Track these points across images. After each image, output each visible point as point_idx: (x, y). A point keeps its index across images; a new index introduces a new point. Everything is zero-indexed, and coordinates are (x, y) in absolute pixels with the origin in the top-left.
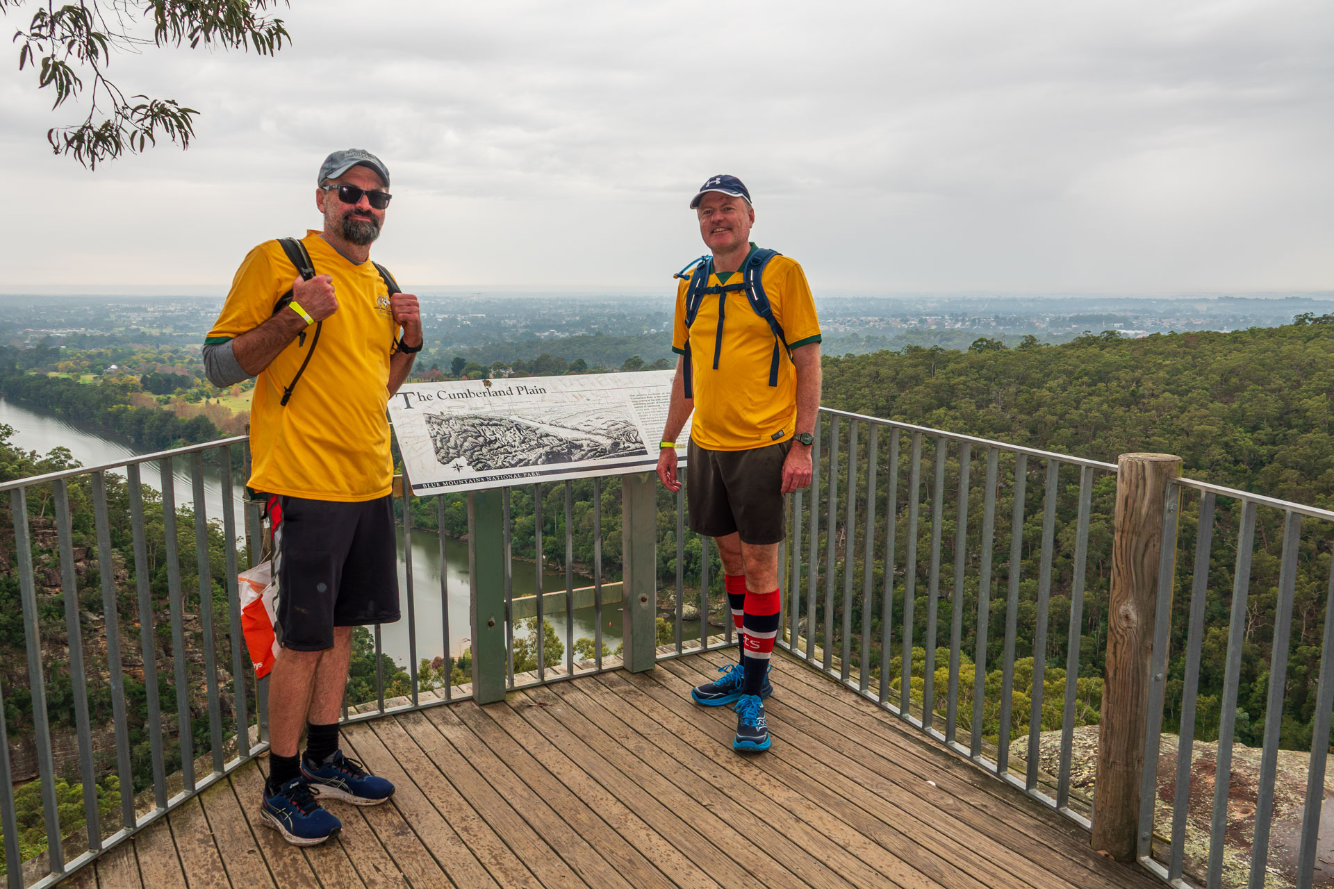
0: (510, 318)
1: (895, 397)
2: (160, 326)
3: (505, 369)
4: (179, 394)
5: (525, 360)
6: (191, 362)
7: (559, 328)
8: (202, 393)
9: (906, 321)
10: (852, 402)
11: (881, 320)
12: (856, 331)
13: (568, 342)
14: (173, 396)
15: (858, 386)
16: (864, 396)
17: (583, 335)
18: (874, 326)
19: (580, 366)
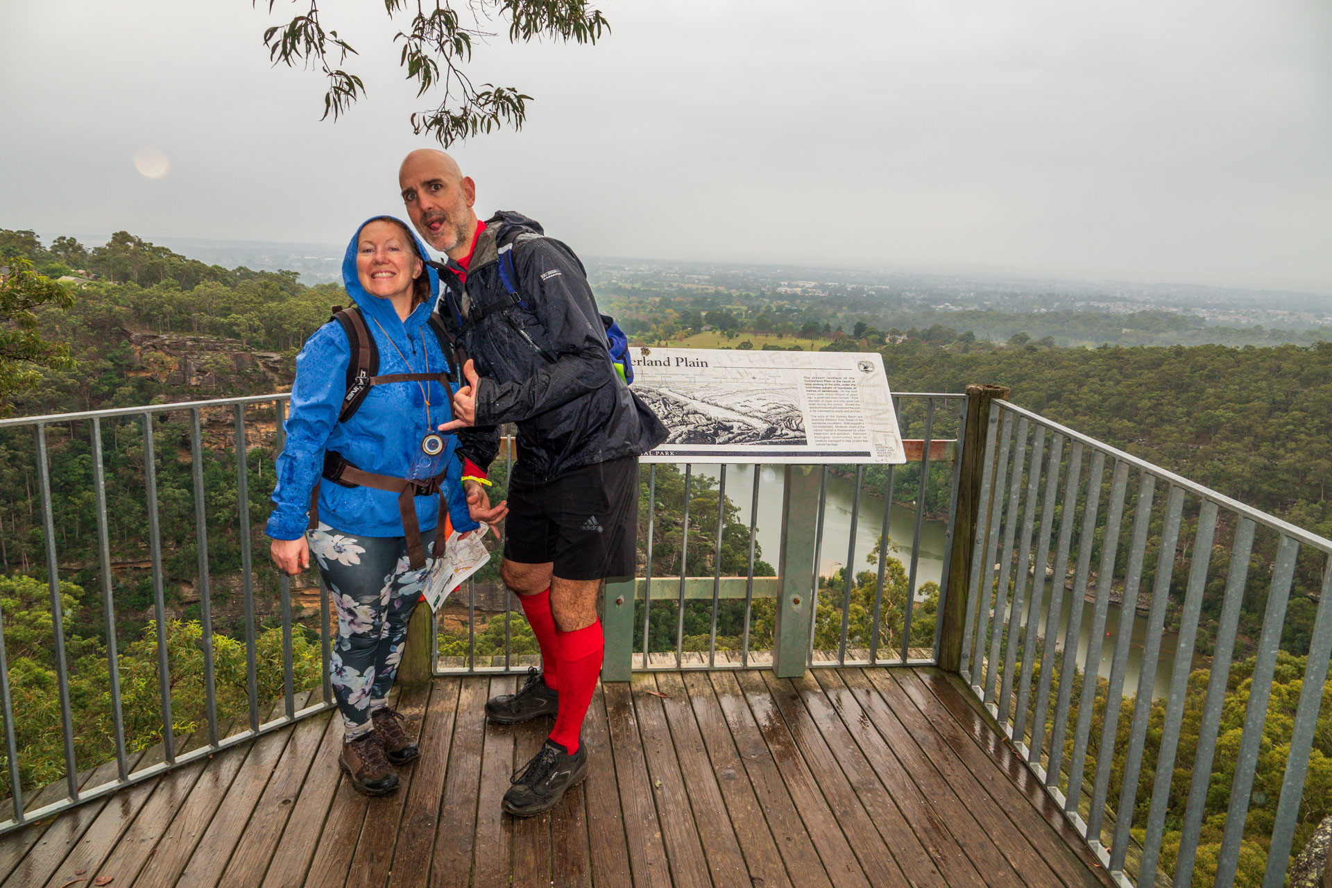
0: (910, 291)
1: (1297, 393)
2: (632, 282)
3: (901, 335)
4: (640, 335)
5: (919, 329)
6: (651, 311)
7: (953, 302)
8: (656, 336)
9: (1321, 317)
10: (1244, 394)
11: (1291, 314)
12: (1260, 323)
13: (961, 315)
14: (635, 337)
15: (1255, 378)
16: (1260, 389)
17: (976, 310)
18: (1282, 319)
19: (969, 337)
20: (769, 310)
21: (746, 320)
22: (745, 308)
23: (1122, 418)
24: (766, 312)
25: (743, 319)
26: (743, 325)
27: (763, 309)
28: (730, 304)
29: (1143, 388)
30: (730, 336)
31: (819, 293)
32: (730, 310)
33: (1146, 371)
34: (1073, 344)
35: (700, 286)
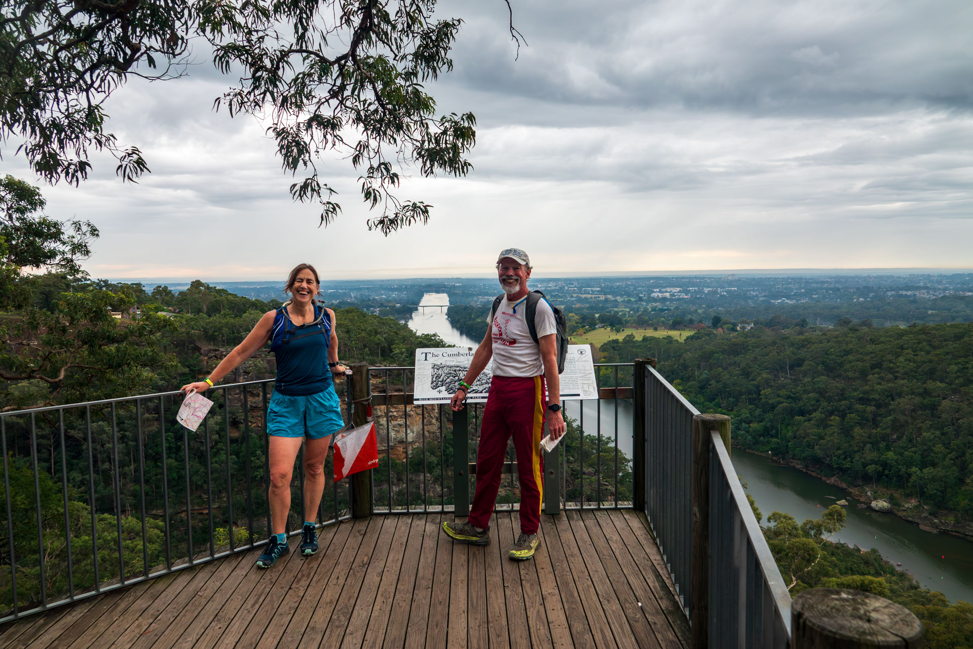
5: (763, 318)
7: (788, 297)
13: (794, 307)
17: (807, 302)
19: (803, 323)
20: (646, 310)
21: (629, 319)
22: (628, 310)
23: (934, 380)
24: (643, 312)
25: (627, 318)
26: (627, 322)
28: (617, 307)
29: (950, 356)
30: (618, 331)
31: (683, 296)
32: (617, 312)
33: (951, 343)
34: (888, 324)
35: (593, 296)
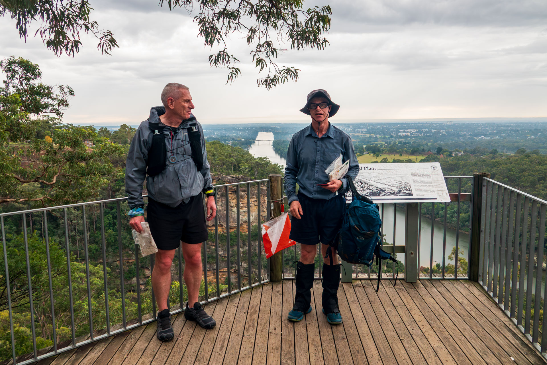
5: (469, 149)
19: (495, 152)
20: (395, 143)
21: (384, 148)
22: (384, 143)
24: (393, 144)
25: (383, 148)
26: (383, 150)
27: (393, 143)
28: (377, 141)
30: (377, 156)
31: (419, 134)
32: (377, 144)
35: (362, 134)
